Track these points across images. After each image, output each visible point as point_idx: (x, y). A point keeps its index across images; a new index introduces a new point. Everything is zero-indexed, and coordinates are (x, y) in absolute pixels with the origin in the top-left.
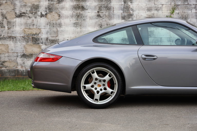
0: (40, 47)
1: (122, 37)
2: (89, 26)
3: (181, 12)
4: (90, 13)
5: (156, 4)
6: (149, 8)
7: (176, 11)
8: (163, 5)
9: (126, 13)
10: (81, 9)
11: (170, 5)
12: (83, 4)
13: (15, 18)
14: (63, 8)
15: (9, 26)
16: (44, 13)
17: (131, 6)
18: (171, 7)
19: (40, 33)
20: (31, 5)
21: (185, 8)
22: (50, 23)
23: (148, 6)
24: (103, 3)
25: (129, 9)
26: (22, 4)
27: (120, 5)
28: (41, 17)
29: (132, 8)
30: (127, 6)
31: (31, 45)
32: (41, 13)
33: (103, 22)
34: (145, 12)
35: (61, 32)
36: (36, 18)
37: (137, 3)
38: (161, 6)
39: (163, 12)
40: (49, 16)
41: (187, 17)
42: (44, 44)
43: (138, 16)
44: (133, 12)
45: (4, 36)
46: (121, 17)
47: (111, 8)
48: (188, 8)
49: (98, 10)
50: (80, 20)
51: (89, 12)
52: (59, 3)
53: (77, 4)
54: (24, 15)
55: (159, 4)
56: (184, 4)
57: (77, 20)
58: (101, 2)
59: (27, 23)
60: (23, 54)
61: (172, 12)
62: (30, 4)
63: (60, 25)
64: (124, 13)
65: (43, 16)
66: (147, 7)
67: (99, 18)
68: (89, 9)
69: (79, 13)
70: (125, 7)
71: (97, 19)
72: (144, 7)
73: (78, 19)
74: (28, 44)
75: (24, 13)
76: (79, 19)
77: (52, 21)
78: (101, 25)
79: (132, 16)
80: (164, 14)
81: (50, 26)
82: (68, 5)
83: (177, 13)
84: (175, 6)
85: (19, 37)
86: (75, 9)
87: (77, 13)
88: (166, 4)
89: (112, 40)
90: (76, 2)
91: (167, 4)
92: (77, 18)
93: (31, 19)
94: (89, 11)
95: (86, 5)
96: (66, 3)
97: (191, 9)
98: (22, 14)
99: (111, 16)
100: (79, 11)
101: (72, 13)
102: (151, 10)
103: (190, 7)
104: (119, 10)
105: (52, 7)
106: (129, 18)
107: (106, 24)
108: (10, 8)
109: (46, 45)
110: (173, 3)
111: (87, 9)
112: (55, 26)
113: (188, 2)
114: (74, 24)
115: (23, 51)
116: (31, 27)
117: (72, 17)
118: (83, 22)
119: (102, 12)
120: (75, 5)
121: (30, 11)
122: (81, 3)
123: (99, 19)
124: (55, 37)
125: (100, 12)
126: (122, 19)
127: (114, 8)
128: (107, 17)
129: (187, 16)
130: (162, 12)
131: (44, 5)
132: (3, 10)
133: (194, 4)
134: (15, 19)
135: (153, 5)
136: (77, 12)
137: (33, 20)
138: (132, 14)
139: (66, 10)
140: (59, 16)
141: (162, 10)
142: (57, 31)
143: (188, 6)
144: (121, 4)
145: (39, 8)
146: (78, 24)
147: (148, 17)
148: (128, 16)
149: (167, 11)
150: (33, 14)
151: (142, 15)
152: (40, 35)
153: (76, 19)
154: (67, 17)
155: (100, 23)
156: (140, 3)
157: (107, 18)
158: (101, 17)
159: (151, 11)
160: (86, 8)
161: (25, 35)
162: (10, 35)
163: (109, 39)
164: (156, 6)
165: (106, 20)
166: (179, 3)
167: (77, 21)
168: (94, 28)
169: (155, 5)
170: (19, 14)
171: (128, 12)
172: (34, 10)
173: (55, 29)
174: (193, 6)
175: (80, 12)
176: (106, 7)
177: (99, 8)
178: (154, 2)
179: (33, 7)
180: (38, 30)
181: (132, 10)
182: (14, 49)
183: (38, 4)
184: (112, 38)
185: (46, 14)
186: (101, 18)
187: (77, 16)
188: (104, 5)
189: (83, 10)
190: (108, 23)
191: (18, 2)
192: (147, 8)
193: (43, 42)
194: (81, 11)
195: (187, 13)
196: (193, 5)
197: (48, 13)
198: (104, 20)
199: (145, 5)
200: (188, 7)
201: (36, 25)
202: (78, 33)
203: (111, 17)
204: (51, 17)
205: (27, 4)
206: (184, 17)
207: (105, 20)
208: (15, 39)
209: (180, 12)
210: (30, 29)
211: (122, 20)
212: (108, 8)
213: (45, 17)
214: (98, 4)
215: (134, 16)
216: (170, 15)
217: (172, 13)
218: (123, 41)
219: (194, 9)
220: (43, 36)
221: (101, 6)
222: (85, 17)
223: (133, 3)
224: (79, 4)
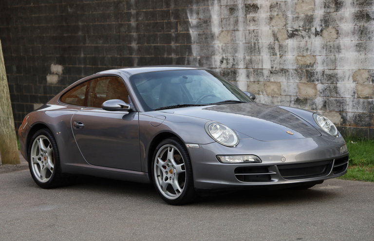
0: (315, 87)
10: (366, 18)
12: (368, 9)
13: (288, 39)
14: (341, 19)
15: (281, 52)
16: (319, 29)
19: (315, 63)
20: (304, 17)
22: (326, 45)
26: (295, 16)
28: (316, 36)
31: (304, 83)
32: (316, 29)
35: (340, 61)
36: (309, 37)
40: (325, 33)
42: (320, 82)
45: (277, 69)
52: (337, 10)
54: (296, 33)
59: (301, 46)
60: (296, 97)
62: (303, 15)
63: (338, 49)
65: (318, 34)
69: (363, 26)
74: (301, 81)
75: (297, 30)
77: (329, 41)
81: (326, 50)
82: (348, 13)
85: (292, 71)
86: (358, 19)
87: (360, 27)
90: (359, 7)
93: (304, 39)
95: (373, 10)
96: (346, 10)
98: (294, 33)
100: (362, 24)
101: (353, 27)
105: (328, 18)
108: (281, 23)
109: (322, 83)
112: (333, 50)
114: (356, 46)
115: (297, 93)
116: (305, 54)
117: (354, 33)
120: (358, 13)
121: (303, 27)
122: (365, 9)
124: (333, 69)
131: (319, 16)
132: (275, 28)
134: (287, 41)
136: (360, 24)
137: (307, 41)
139: (346, 22)
140: (338, 33)
142: (335, 59)
145: (314, 20)
150: (307, 31)
152: (315, 66)
153: (359, 37)
154: (347, 35)
160: (372, 17)
161: (298, 66)
162: (282, 67)
167: (360, 42)
170: (291, 32)
172: (307, 24)
173: (332, 57)
179: (306, 20)
180: (313, 57)
182: (287, 89)
183: (312, 14)
185: (322, 31)
187: (360, 33)
189: (369, 21)
191: (290, 13)
193: (318, 77)
194: (366, 22)
197: (324, 29)
201: (311, 50)
204: (328, 34)
205: (300, 15)
208: (287, 73)
210: (303, 56)
213: (321, 35)
220: (319, 68)
224: (363, 10)
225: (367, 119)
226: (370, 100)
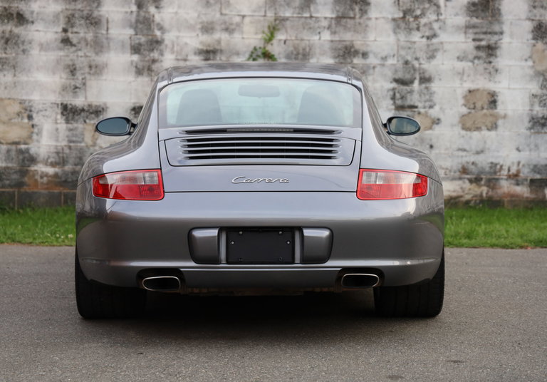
1: (133, 101)
2: (38, 69)
3: (293, 38)
4: (42, 34)
5: (226, 15)
6: (206, 25)
7: (280, 36)
8: (244, 17)
9: (143, 35)
10: (16, 20)
11: (262, 18)
12: (20, 6)
17: (157, 18)
18: (266, 24)
21: (304, 28)
23: (204, 19)
24: (79, 6)
25: (150, 25)
27: (127, 12)
29: (158, 24)
30: (145, 17)
33: (80, 58)
34: (194, 34)
37: (175, 10)
38: (237, 19)
39: (245, 36)
41: (309, 52)
43: (175, 45)
44: (163, 33)
46: (129, 47)
47: (100, 20)
48: (310, 28)
49: (64, 26)
50: (13, 51)
51: (37, 31)
53: (5, 8)
55: (233, 13)
56: (300, 15)
57: (3, 52)
58: (73, 3)
61: (267, 38)
64: (136, 34)
66: (200, 21)
67: (67, 47)
68: (39, 21)
69: (11, 32)
70: (141, 19)
71: (61, 49)
72: (192, 22)
73: (6, 49)
76: (8, 49)
78: (72, 68)
79: (160, 45)
80: (247, 42)
83: (283, 42)
84: (275, 20)
87: (3, 32)
88: (252, 16)
89: (103, 109)
90: (2, 1)
91: (256, 14)
92: (5, 46)
94: (39, 26)
95: (31, 9)
97: (319, 30)
99: (102, 42)
100: (8, 27)
102: (213, 29)
103: (317, 25)
104: (124, 27)
106: (153, 50)
107: (86, 64)
110: (270, 14)
111: (33, 22)
113: (310, 11)
118: (21, 57)
119: (75, 30)
122: (16, 5)
123: (66, 51)
125: (70, 30)
126: (133, 52)
127: (110, 20)
128: (91, 46)
129: (307, 50)
130: (241, 36)
133: (326, 18)
135: (218, 15)
136: (4, 27)
138: (159, 39)
141: (242, 32)
143: (312, 22)
144: (129, 10)
146: (5, 63)
147: (205, 48)
148: (149, 43)
149: (256, 33)
151: (186, 44)
155: (71, 63)
156: (181, 11)
157: (89, 47)
158: (72, 45)
159: (212, 33)
160: (31, 19)
163: (96, 106)
164: (226, 18)
165: (88, 54)
166: (288, 14)
167: (4, 55)
168: (54, 73)
169: (223, 17)
171: (150, 33)
174: (325, 23)
175: (14, 28)
176: (87, 18)
177: (67, 19)
178: (221, 9)
181: (161, 28)
184: (105, 104)
186: (74, 49)
187: (3, 41)
188: (82, 11)
189: (22, 25)
190: (93, 63)
192: (201, 23)
194: (16, 26)
195: (309, 40)
196: (323, 20)
198: (80, 53)
199: (196, 15)
200: (310, 24)
202: (6, 88)
203: (102, 47)
206: (301, 51)
207: (85, 54)
209: (289, 38)
211: (132, 54)
212: (93, 22)
214: (64, 7)
215: (166, 46)
216: (262, 46)
217: (269, 40)
218: (135, 114)
219: (326, 30)
221: (73, 15)
222: (25, 44)
223: (162, 10)
224: (10, 7)
225: (15, 177)
226: (23, 147)
